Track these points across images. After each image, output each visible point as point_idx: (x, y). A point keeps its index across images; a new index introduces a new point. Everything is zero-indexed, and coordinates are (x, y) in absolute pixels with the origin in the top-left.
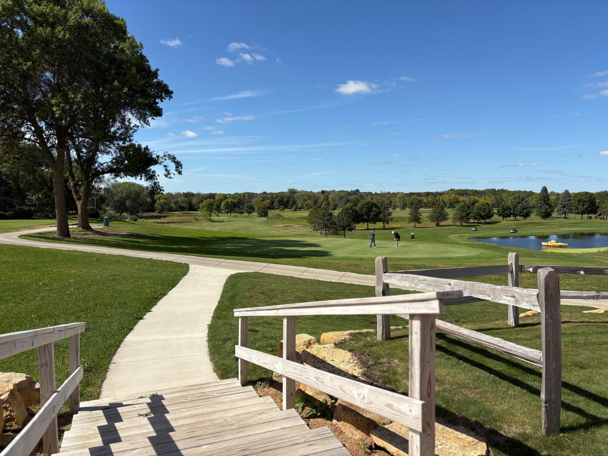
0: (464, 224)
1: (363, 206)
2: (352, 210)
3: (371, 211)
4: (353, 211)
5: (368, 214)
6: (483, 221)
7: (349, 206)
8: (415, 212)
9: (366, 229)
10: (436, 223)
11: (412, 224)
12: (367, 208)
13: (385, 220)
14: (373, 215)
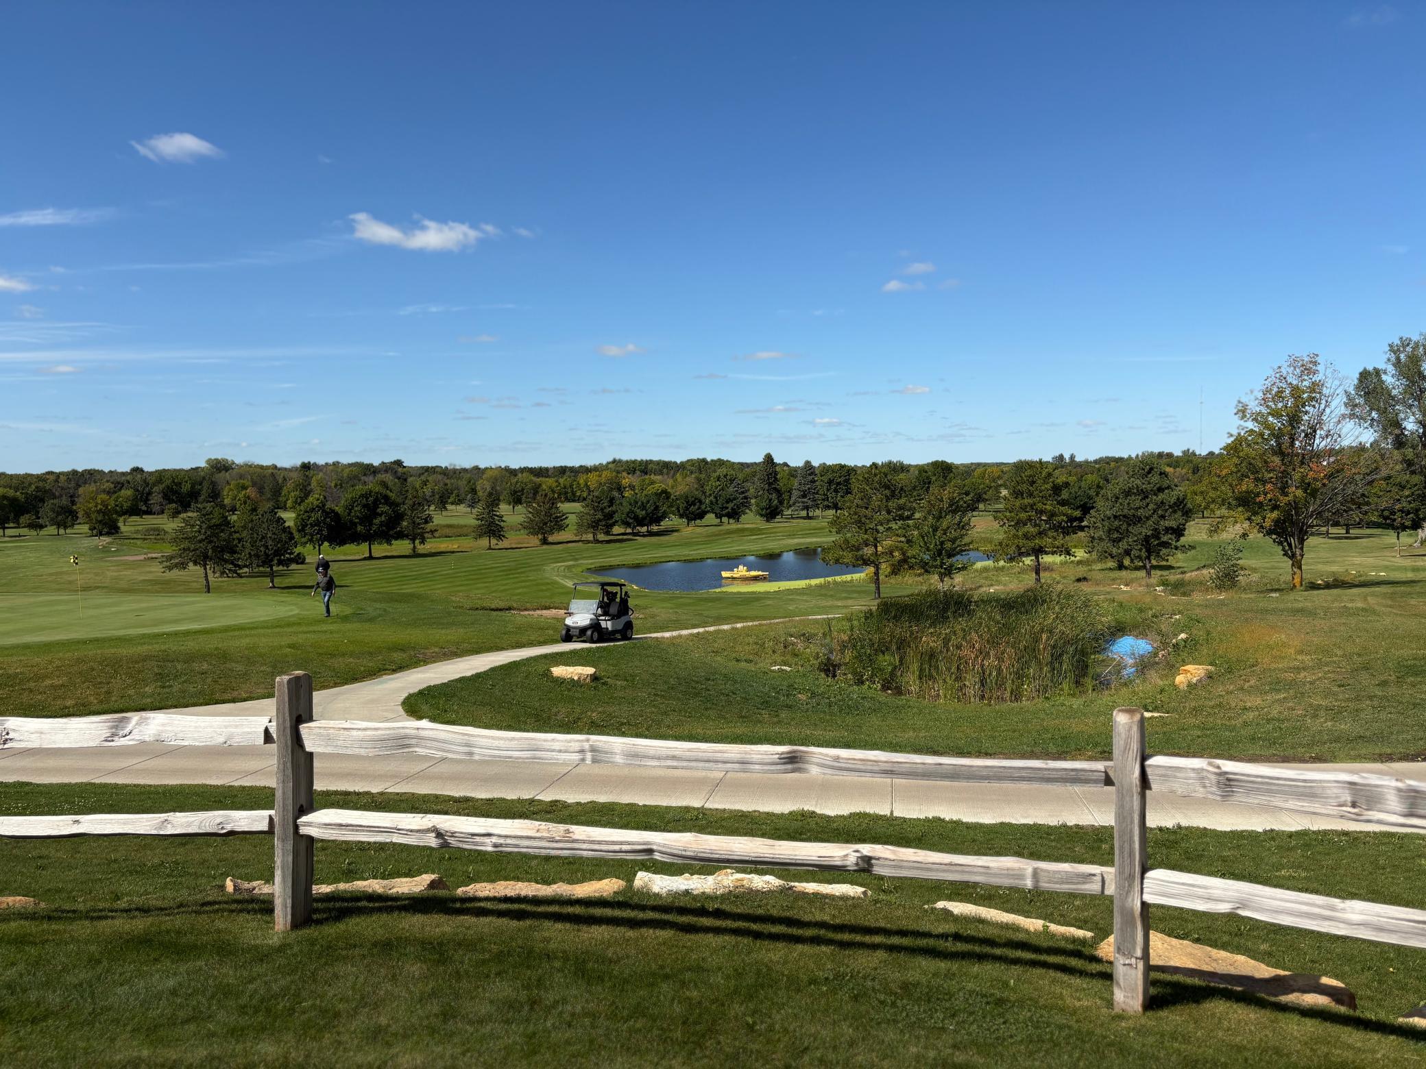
0: (601, 537)
1: (354, 500)
2: (324, 511)
3: (376, 515)
4: (327, 513)
5: (367, 519)
6: (644, 529)
7: (316, 503)
8: (489, 513)
9: (365, 559)
10: (540, 536)
11: (484, 542)
12: (364, 506)
13: (417, 535)
14: (382, 524)
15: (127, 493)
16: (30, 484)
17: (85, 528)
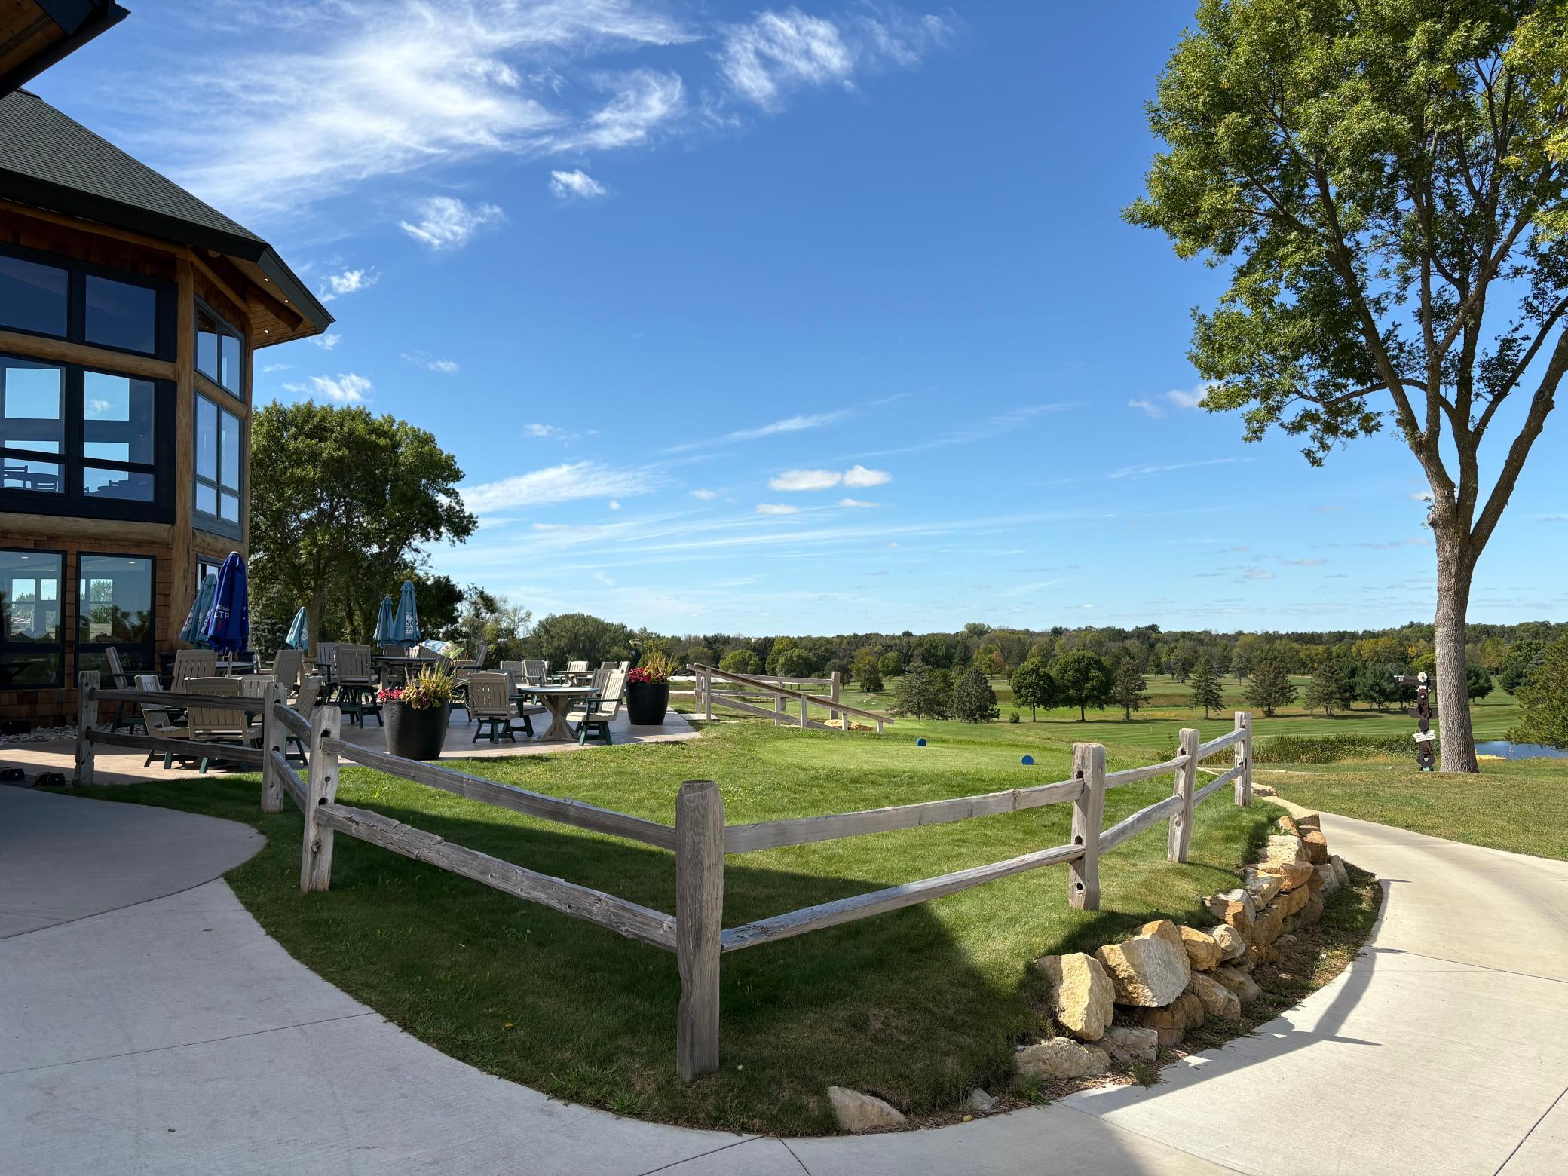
0: (1337, 712)
1: (1067, 665)
2: (1038, 675)
3: (1088, 680)
4: (1041, 677)
5: (1077, 684)
7: (1031, 667)
8: (1205, 681)
9: (1078, 722)
10: (1265, 708)
11: (1201, 711)
12: (1077, 671)
13: (1130, 701)
14: (1093, 689)
15: (892, 655)
16: (821, 646)
17: (857, 685)
